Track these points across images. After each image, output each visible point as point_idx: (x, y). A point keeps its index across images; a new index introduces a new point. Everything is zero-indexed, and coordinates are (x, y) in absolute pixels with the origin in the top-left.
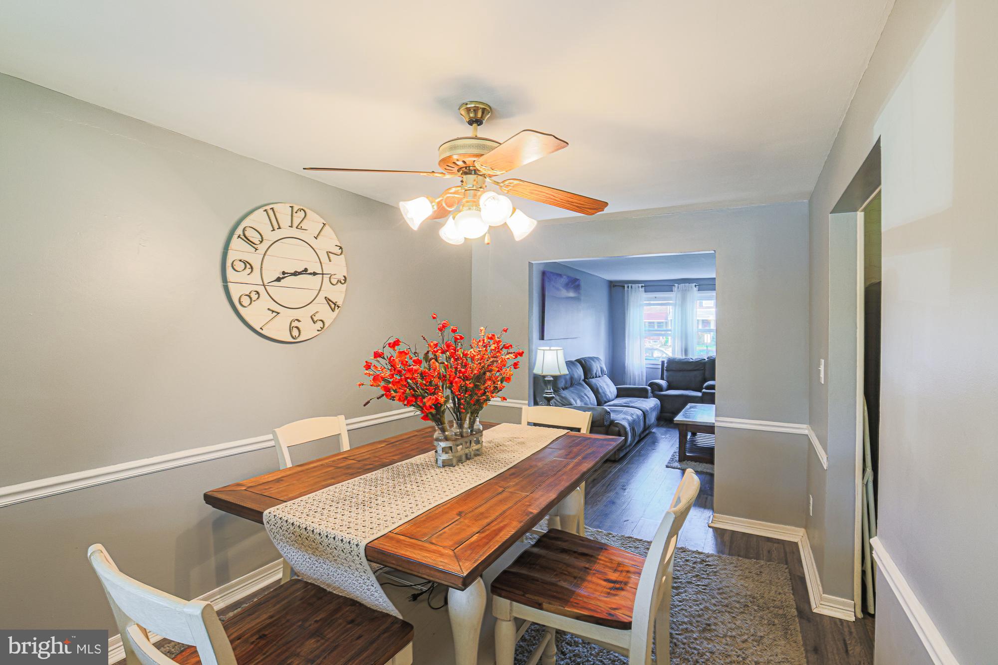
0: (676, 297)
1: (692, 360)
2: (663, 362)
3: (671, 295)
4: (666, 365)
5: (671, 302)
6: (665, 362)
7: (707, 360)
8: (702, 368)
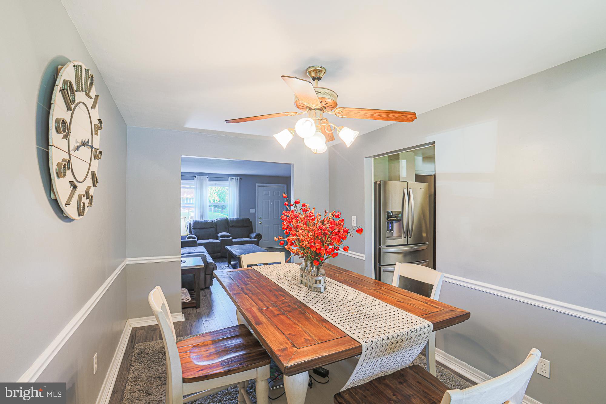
0: (197, 184)
1: (208, 222)
2: (190, 224)
3: (193, 182)
4: (192, 225)
5: (193, 186)
6: (192, 224)
7: (216, 221)
8: (215, 226)
